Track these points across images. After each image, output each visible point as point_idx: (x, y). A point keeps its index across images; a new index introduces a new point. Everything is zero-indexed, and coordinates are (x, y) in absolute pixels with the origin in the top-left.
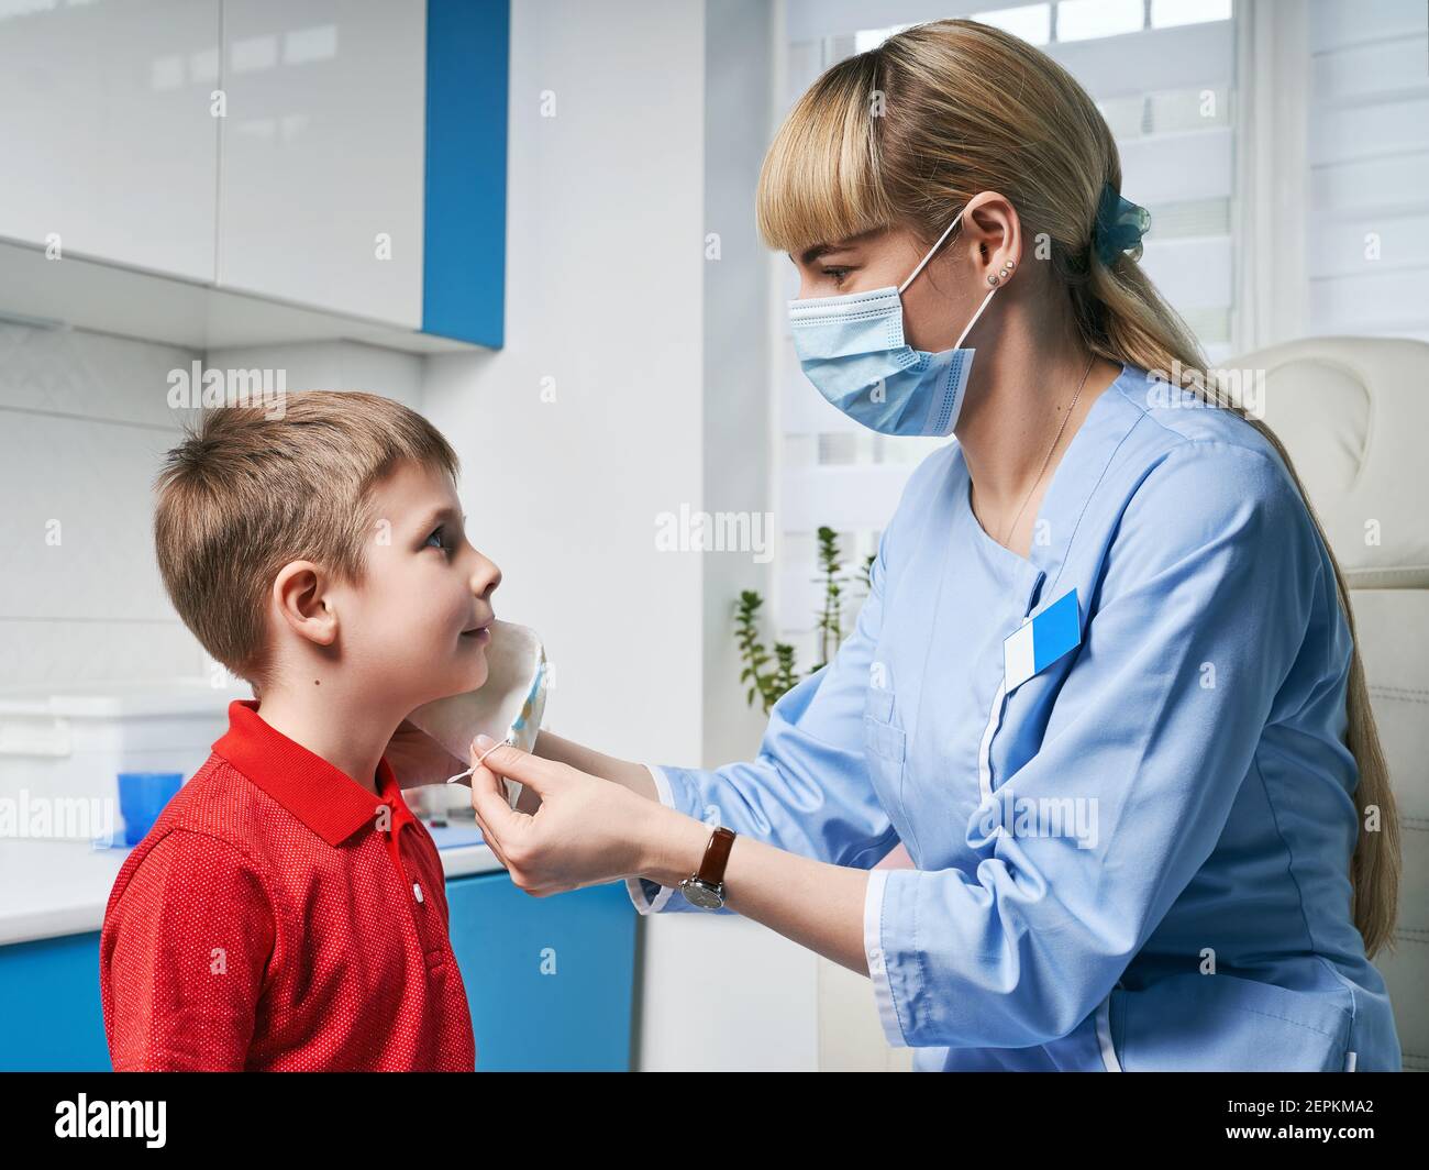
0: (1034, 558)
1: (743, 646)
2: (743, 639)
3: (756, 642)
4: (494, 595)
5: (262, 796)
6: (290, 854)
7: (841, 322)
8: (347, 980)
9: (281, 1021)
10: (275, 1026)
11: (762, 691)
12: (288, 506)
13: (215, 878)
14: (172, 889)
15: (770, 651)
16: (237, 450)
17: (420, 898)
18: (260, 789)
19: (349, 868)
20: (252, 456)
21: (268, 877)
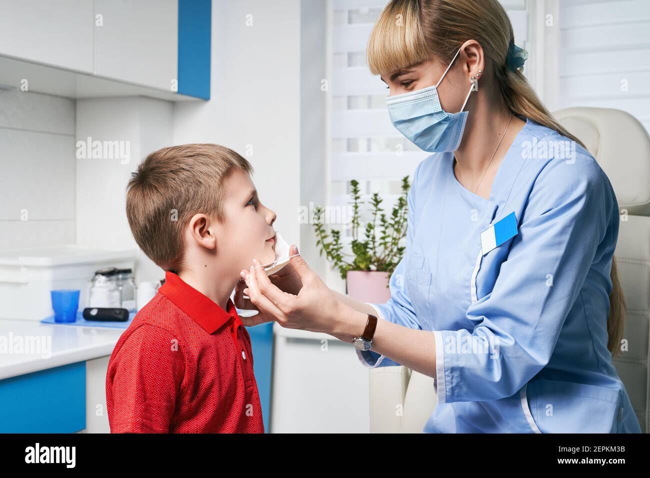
0: (492, 199)
1: (316, 230)
2: (316, 227)
3: (322, 229)
4: (274, 224)
5: (180, 311)
6: (192, 337)
7: (411, 103)
8: (213, 392)
9: (185, 408)
10: (182, 410)
11: (326, 250)
12: (191, 190)
13: (162, 346)
14: (143, 350)
15: (329, 232)
16: (165, 170)
17: (244, 357)
18: (179, 308)
19: (217, 343)
20: (171, 171)
21: (184, 346)
